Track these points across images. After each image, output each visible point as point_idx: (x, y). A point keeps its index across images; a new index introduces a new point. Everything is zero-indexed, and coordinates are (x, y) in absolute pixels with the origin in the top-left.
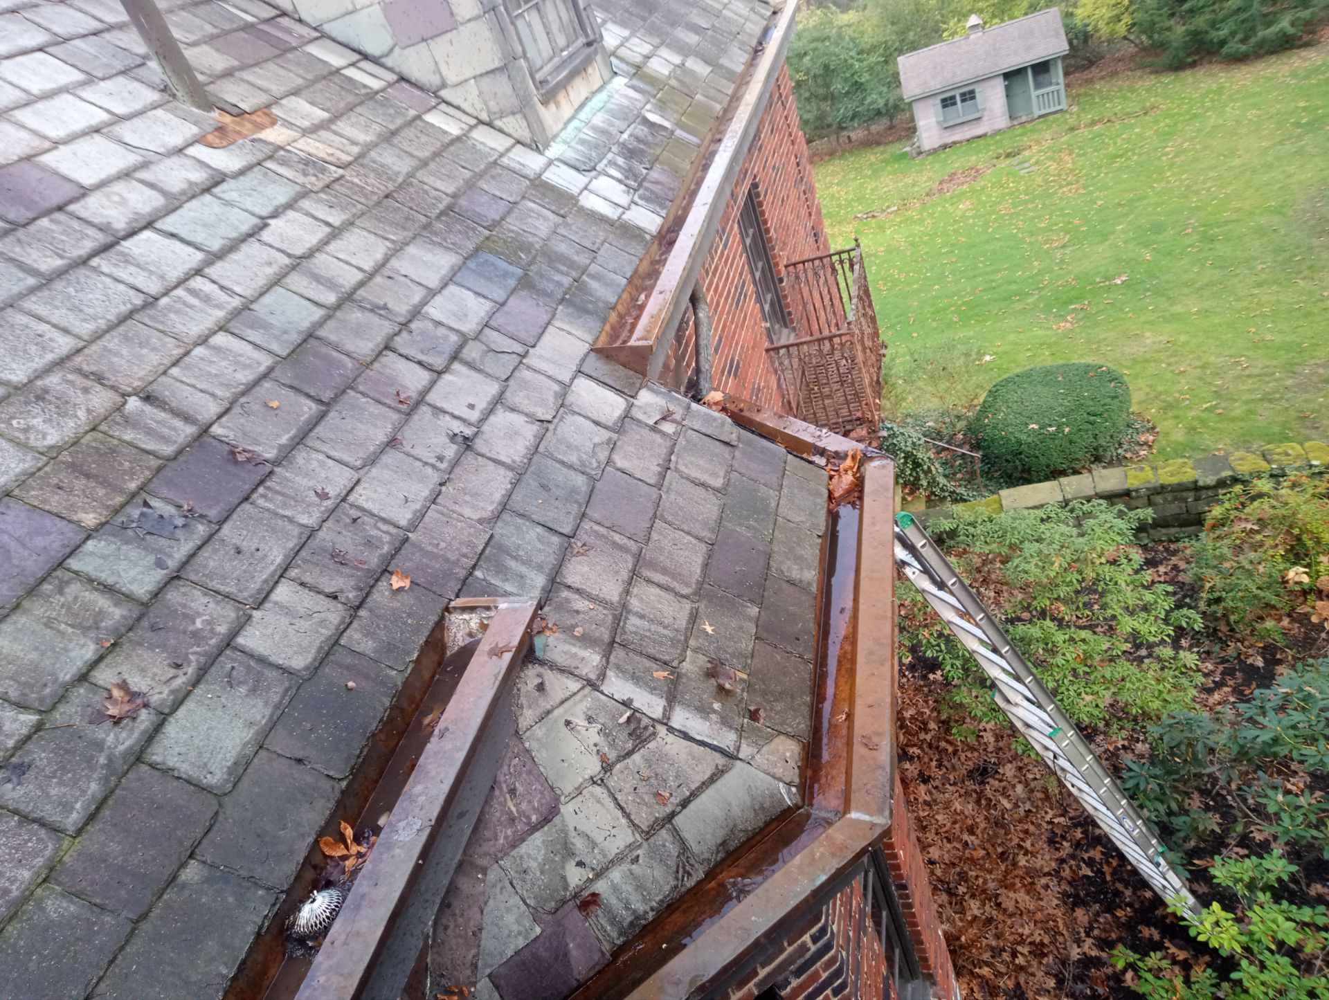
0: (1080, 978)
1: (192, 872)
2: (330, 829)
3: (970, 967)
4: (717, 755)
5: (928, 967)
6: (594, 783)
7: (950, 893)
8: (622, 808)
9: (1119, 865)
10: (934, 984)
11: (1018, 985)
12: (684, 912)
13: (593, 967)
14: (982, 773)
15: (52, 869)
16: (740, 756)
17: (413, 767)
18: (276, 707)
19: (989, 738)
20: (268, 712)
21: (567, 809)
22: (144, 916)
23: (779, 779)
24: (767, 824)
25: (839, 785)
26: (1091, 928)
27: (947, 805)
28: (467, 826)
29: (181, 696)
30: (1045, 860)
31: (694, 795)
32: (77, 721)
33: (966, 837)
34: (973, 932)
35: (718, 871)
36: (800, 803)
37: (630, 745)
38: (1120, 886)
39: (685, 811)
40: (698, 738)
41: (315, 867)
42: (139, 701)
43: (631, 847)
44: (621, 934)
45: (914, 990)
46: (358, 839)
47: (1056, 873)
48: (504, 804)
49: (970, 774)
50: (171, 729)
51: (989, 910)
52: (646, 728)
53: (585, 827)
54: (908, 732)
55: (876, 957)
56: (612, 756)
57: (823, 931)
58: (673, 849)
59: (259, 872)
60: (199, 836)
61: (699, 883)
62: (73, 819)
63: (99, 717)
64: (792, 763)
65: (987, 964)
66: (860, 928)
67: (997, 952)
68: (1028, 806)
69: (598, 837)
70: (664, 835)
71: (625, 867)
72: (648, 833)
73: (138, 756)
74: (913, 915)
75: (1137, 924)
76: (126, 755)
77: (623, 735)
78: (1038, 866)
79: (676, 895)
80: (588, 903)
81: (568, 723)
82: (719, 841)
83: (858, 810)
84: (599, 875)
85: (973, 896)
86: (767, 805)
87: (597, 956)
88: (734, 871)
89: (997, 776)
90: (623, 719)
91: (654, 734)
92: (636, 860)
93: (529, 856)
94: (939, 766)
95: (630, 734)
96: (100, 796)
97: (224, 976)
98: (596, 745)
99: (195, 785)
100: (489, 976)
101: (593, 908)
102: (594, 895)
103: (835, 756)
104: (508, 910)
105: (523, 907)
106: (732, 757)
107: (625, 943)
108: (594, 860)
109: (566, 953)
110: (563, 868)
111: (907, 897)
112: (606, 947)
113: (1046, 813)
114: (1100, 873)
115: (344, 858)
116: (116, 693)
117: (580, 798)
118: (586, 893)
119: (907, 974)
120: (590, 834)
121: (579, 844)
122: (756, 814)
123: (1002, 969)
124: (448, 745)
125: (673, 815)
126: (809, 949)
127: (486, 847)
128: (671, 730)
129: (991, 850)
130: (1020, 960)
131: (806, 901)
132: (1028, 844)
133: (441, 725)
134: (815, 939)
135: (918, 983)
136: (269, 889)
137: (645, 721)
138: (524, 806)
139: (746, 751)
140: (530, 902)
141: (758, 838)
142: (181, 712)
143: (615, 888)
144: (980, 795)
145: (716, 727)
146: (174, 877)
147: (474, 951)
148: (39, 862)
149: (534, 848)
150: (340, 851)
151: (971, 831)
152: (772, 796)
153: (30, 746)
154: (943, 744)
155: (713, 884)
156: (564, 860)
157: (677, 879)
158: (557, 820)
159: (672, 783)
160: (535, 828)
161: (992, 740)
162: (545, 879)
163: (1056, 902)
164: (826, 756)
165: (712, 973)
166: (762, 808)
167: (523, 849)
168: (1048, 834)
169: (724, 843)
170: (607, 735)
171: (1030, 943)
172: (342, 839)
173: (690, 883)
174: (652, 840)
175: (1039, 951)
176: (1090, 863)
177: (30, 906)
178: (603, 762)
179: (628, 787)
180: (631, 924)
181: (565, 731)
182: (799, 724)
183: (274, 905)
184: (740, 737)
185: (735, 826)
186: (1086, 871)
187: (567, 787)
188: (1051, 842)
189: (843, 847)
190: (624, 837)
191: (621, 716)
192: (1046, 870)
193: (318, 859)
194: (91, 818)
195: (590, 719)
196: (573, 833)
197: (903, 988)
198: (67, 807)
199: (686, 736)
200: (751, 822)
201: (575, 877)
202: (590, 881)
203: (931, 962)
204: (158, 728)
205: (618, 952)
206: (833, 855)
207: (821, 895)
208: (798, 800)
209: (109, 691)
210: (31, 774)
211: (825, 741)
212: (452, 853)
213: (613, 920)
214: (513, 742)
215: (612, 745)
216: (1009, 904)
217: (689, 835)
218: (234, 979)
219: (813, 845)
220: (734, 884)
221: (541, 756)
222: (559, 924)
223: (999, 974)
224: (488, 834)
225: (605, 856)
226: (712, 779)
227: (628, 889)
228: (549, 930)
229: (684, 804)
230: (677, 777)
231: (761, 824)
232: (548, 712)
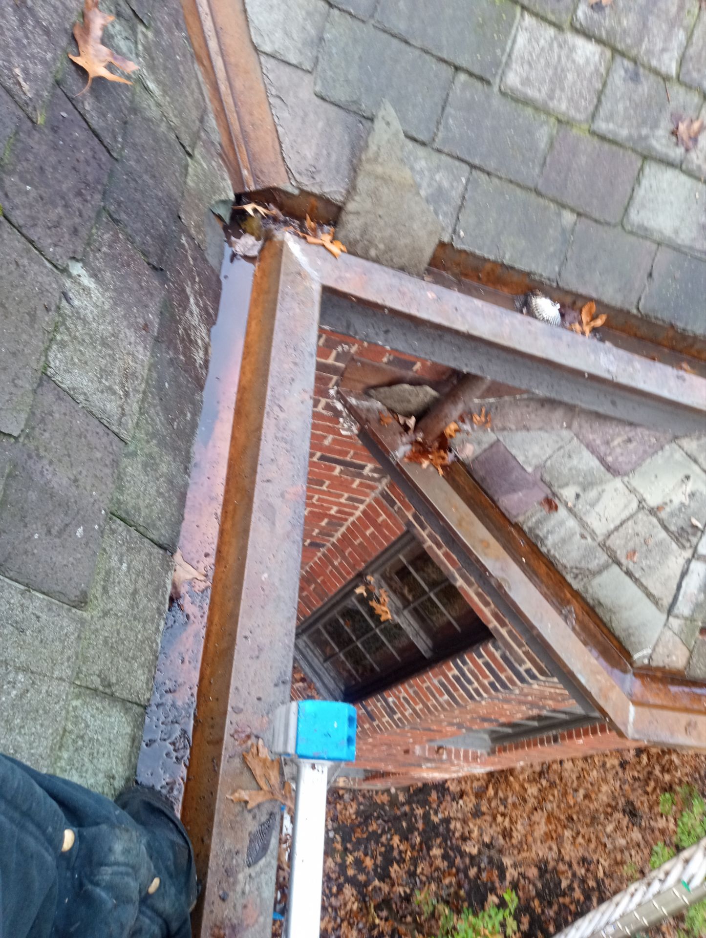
0: (491, 860)
1: (568, 218)
2: (602, 306)
3: (493, 781)
4: (670, 600)
5: (500, 751)
6: (640, 502)
7: (541, 774)
8: (621, 524)
9: (570, 911)
10: (489, 754)
11: (483, 814)
12: (548, 574)
13: (506, 510)
14: (632, 813)
15: (568, 123)
16: (671, 619)
17: (653, 359)
18: (691, 248)
19: (661, 823)
20: (687, 242)
21: (618, 483)
22: (539, 193)
23: (654, 650)
24: (617, 639)
25: (652, 700)
26: (524, 878)
27: (605, 780)
28: (605, 408)
29: (697, 174)
30: (570, 852)
31: (636, 581)
32: (673, 103)
33: (582, 792)
34: (517, 787)
35: (579, 599)
36: (635, 665)
37: (673, 528)
38: (555, 907)
39: (623, 575)
40: (684, 584)
41: (574, 303)
42: (690, 144)
43: (593, 534)
44: (530, 529)
45: (485, 740)
46: (594, 330)
47: (561, 859)
48: (619, 435)
49: (630, 803)
50: (670, 175)
51: (532, 802)
52: (688, 540)
53: (606, 499)
54: (659, 757)
55: (512, 715)
56: (663, 515)
57: (534, 677)
58: (593, 565)
59: (571, 264)
60: (593, 216)
61: (570, 586)
62: (602, 126)
63: (677, 119)
64: (667, 661)
65: (496, 793)
66: (533, 705)
67: (504, 801)
68: (609, 846)
69: (599, 508)
70: (603, 558)
71: (578, 529)
72: (604, 545)
73: (647, 157)
74: (535, 745)
75: (530, 916)
76: (650, 148)
77: (681, 523)
78: (565, 845)
79: (560, 568)
80: (550, 504)
81: (688, 478)
82: (602, 601)
83: (636, 713)
84: (570, 510)
85: (540, 790)
86: (632, 639)
87: (514, 512)
88: (580, 612)
89: (630, 825)
90: (695, 522)
91: (683, 547)
92: (583, 537)
93: (581, 459)
94: (634, 778)
95: (682, 528)
96: (619, 139)
97: (504, 257)
98: (671, 501)
99: (629, 204)
100: (498, 440)
101: (547, 507)
102: (556, 508)
103: (675, 697)
104: (542, 448)
105: (544, 458)
106: (670, 612)
107: (524, 532)
108: (581, 506)
109: (514, 491)
110: (574, 483)
111: (549, 742)
112: (521, 519)
113: (605, 860)
114: (564, 895)
115: (581, 323)
116: (696, 125)
117: (627, 492)
118: (557, 501)
119: (494, 736)
120: (600, 503)
121: (592, 494)
122: (624, 630)
123: (493, 804)
124: (673, 382)
125: (619, 564)
126: (520, 665)
127: (586, 426)
128: (689, 561)
129: (574, 810)
130: (499, 819)
131: (565, 666)
132: (580, 840)
133: (687, 376)
134: (528, 671)
135: (489, 742)
136: (560, 274)
137: (694, 540)
138: (618, 450)
139: (675, 623)
140: (549, 463)
141: (605, 631)
142: (683, 178)
143: (562, 523)
144: (615, 808)
145: (694, 600)
146: (564, 206)
147: (513, 427)
148: (572, 113)
149: (587, 461)
150: (585, 318)
151: (587, 796)
152: (640, 643)
153: (652, 77)
154: (652, 784)
155: (568, 595)
156: (580, 484)
157: (572, 568)
158: (609, 476)
159: (644, 563)
160: (602, 460)
161: (660, 826)
162: (565, 471)
163: (541, 854)
164: (674, 689)
165: (512, 594)
166: (629, 635)
167: (586, 453)
168: (589, 858)
169: (600, 604)
170: (680, 510)
171: (511, 829)
172: (594, 318)
173: (569, 578)
174: (599, 549)
175: (507, 834)
176: (571, 888)
177: (543, 117)
178: (658, 508)
179: (639, 528)
180: (537, 536)
181: (681, 476)
182: (700, 669)
183: (549, 279)
184: (686, 619)
185: (614, 613)
186: (564, 884)
187: (636, 481)
188: (584, 860)
189: (606, 697)
190: (600, 528)
191: (698, 520)
192: (563, 851)
193: (579, 304)
194: (603, 138)
195: (692, 495)
196: (600, 489)
197: (485, 731)
198: (610, 118)
199: (684, 574)
200: (618, 627)
201: (568, 493)
202: (566, 505)
203: (503, 754)
204: (670, 164)
205: (518, 527)
206: (600, 690)
207: (569, 679)
208: (638, 664)
209: (698, 118)
210: (631, 85)
211: (686, 689)
212: (586, 400)
213: (539, 522)
214: (669, 436)
215: (672, 514)
216: (536, 817)
217: (605, 577)
218: (503, 265)
219: (605, 673)
220: (570, 612)
221: (659, 458)
222: (535, 484)
223: (489, 801)
224: (596, 425)
225: (585, 514)
226: (649, 595)
227: (562, 532)
228: (530, 478)
229: (629, 573)
230: (650, 567)
231: (617, 633)
232: (696, 461)
